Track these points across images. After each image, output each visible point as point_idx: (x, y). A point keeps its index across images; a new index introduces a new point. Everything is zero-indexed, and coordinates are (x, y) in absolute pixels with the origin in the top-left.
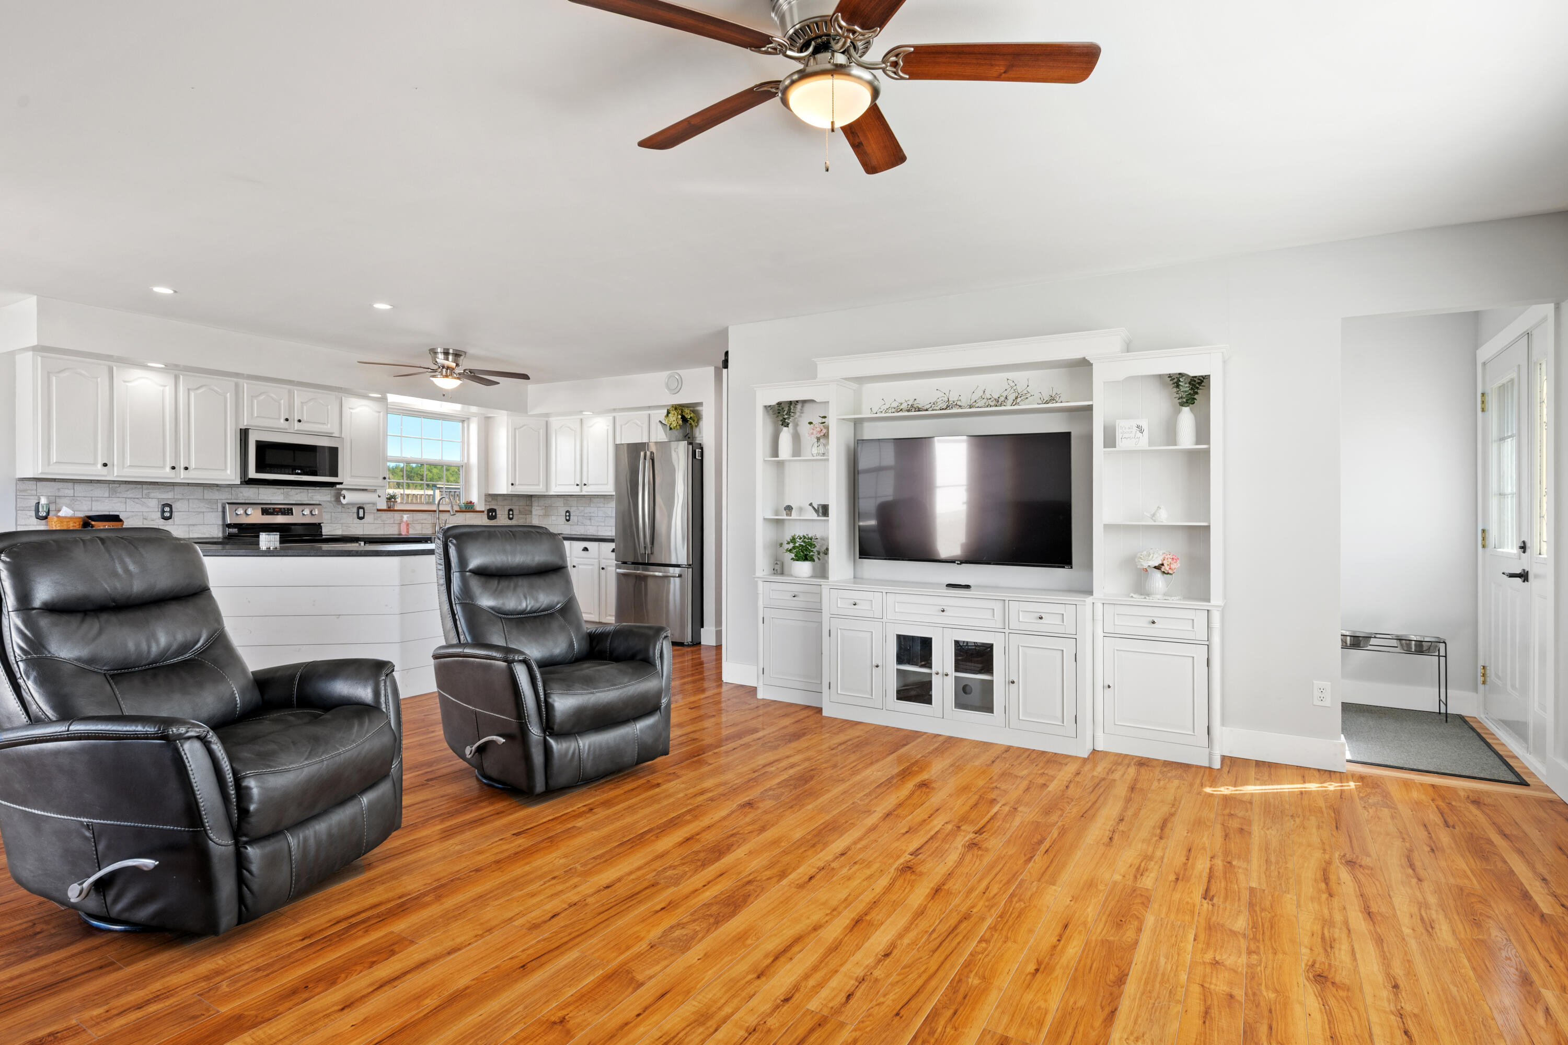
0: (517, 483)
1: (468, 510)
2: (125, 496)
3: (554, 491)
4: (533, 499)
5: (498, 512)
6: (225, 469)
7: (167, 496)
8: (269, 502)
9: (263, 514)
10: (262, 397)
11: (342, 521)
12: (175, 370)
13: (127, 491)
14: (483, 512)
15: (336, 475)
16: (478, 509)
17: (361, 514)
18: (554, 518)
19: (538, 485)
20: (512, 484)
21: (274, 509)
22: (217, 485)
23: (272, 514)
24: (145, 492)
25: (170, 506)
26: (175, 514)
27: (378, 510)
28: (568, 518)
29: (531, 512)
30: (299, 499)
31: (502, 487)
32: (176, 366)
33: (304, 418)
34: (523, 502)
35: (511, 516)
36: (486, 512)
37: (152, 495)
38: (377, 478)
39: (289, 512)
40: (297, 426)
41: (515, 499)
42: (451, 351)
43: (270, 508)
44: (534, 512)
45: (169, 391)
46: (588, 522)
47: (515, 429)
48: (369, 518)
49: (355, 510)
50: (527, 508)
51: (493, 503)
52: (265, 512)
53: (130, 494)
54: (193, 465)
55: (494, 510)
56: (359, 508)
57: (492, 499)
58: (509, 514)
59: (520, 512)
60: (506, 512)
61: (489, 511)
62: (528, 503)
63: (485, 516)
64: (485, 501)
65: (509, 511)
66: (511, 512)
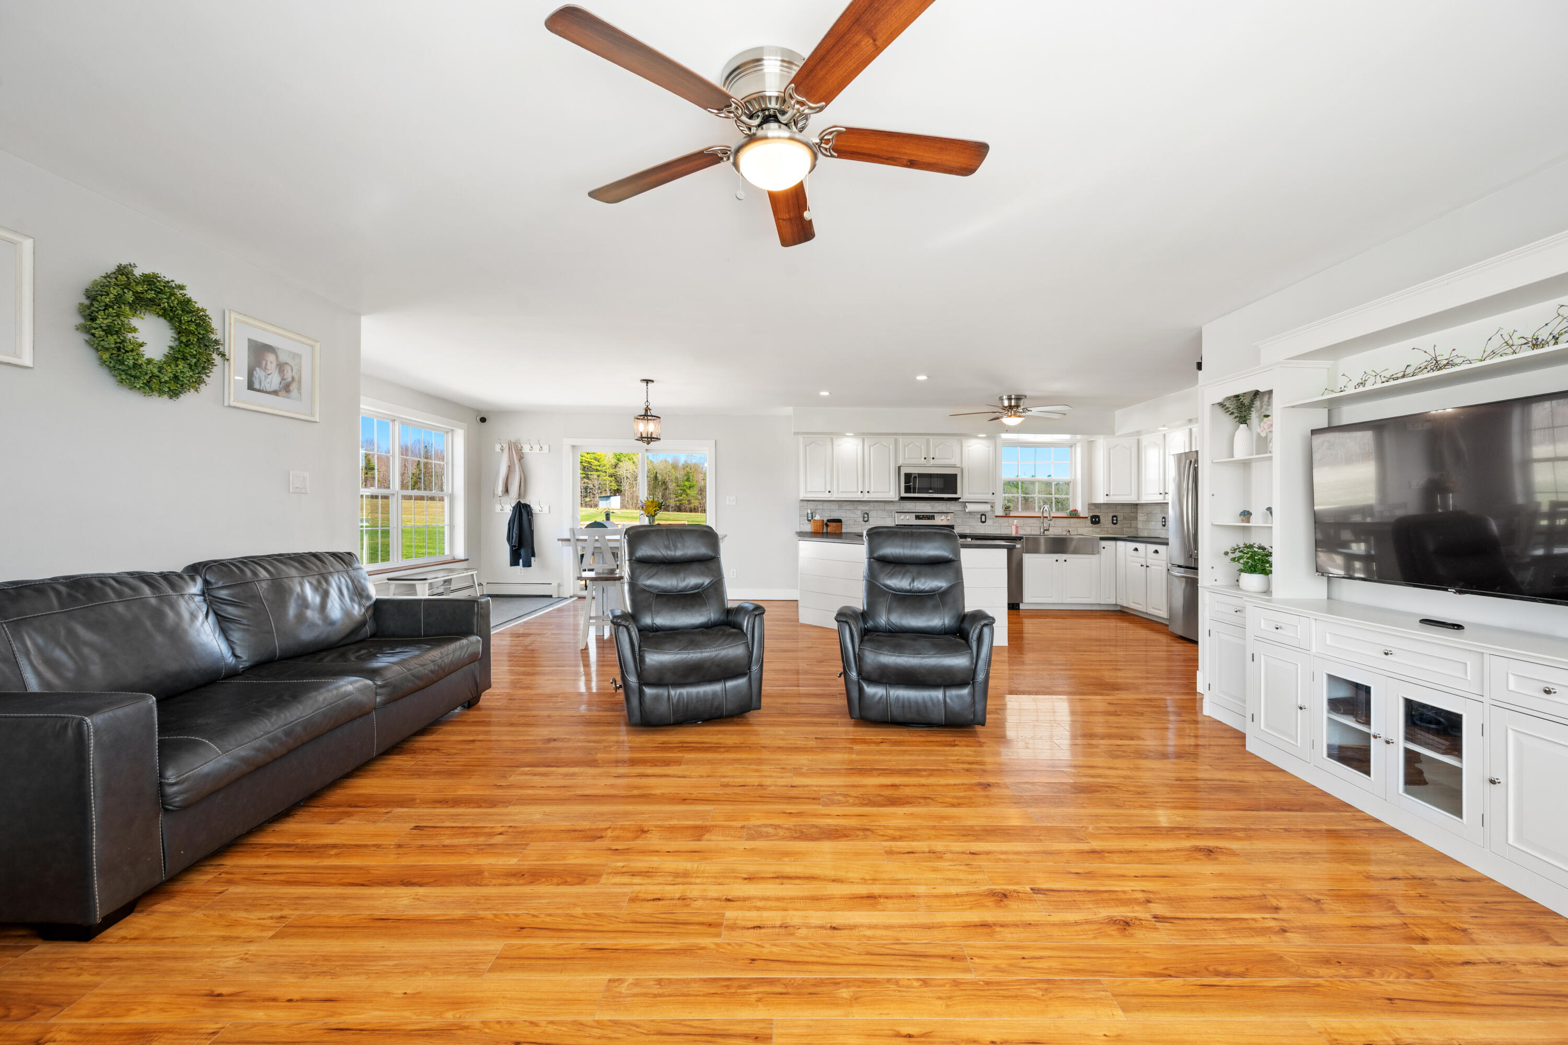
0: (1112, 494)
1: (1072, 516)
2: (844, 509)
3: (1144, 499)
4: (1138, 507)
5: (1101, 518)
6: (890, 492)
7: (866, 508)
8: (921, 511)
9: (916, 519)
10: (911, 445)
11: (970, 524)
12: (863, 435)
13: (846, 506)
14: (1086, 518)
15: (956, 493)
16: (1081, 516)
17: (983, 520)
18: (1153, 523)
19: (1130, 495)
20: (1108, 495)
21: (923, 516)
22: (892, 501)
23: (921, 519)
24: (855, 506)
25: (868, 514)
26: (870, 519)
27: (996, 516)
28: (1163, 524)
29: (1136, 516)
30: (938, 509)
31: (1101, 499)
32: (863, 434)
33: (937, 456)
34: (1127, 510)
35: (1115, 522)
36: (1089, 518)
37: (858, 508)
38: (988, 494)
39: (932, 518)
40: (932, 462)
41: (1119, 508)
42: (1013, 397)
43: (920, 516)
44: (1139, 519)
45: (860, 447)
47: (1111, 450)
48: (989, 522)
49: (979, 516)
50: (1132, 515)
51: (1097, 510)
52: (918, 517)
53: (848, 508)
54: (872, 490)
55: (1098, 517)
56: (982, 515)
57: (1096, 508)
58: (1113, 520)
59: (1125, 518)
60: (1110, 518)
61: (1092, 517)
62: (1133, 510)
63: (1088, 521)
64: (1089, 509)
65: (1113, 517)
66: (1115, 518)
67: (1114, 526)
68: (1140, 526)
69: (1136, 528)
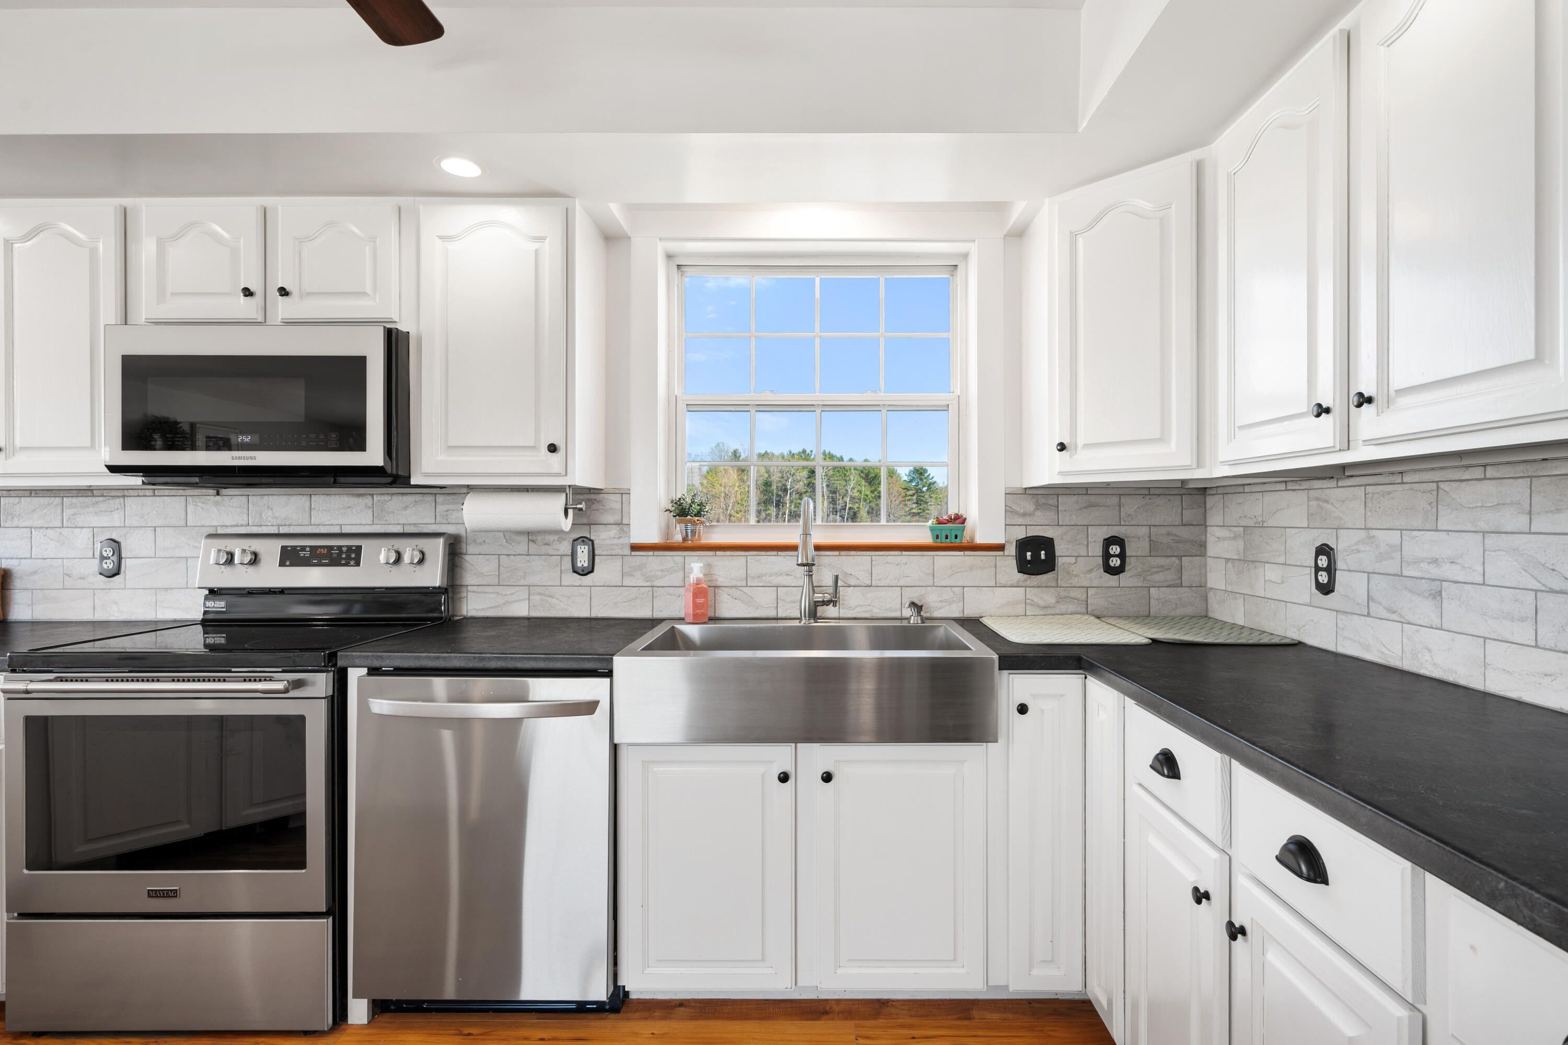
0: (1081, 442)
1: (942, 541)
2: (28, 524)
4: (1210, 501)
5: (1059, 549)
7: (110, 521)
8: (336, 530)
9: (282, 564)
10: (191, 236)
11: (530, 580)
13: (34, 511)
14: (1000, 548)
16: (979, 540)
17: (584, 561)
18: (1272, 573)
19: (1162, 439)
20: (1062, 447)
21: (313, 548)
23: (306, 562)
24: (67, 513)
25: (117, 545)
26: (127, 564)
27: (635, 548)
28: (1323, 578)
29: (1203, 545)
30: (412, 520)
33: (304, 283)
34: (1167, 514)
35: (1115, 562)
36: (1011, 550)
37: (80, 520)
39: (351, 557)
40: (279, 309)
41: (1131, 505)
43: (303, 548)
44: (1214, 549)
46: (1424, 610)
47: (1074, 236)
48: (605, 571)
49: (566, 547)
50: (1184, 533)
51: (1041, 517)
52: (290, 557)
55: (1047, 544)
56: (578, 542)
57: (1038, 506)
58: (1107, 556)
59: (1154, 548)
60: (1098, 550)
61: (1024, 545)
62: (1188, 515)
63: (1008, 563)
64: (1009, 511)
65: (1109, 542)
66: (1114, 549)
67: (1112, 580)
68: (1216, 579)
69: (1202, 589)
